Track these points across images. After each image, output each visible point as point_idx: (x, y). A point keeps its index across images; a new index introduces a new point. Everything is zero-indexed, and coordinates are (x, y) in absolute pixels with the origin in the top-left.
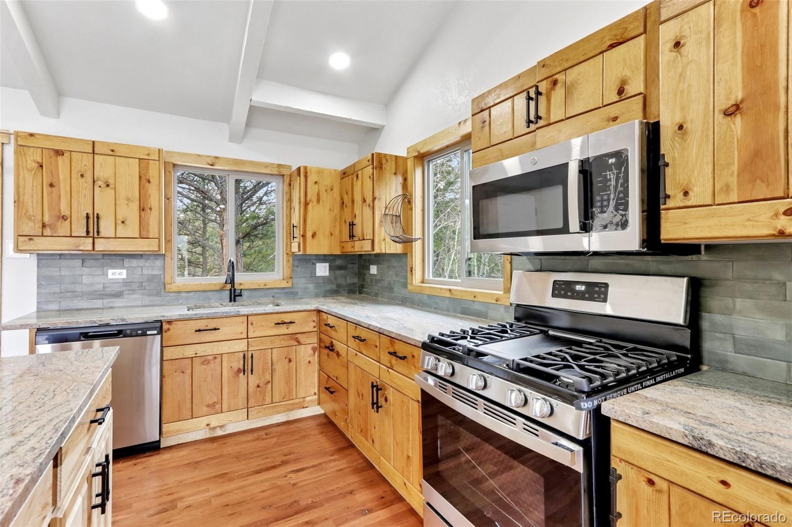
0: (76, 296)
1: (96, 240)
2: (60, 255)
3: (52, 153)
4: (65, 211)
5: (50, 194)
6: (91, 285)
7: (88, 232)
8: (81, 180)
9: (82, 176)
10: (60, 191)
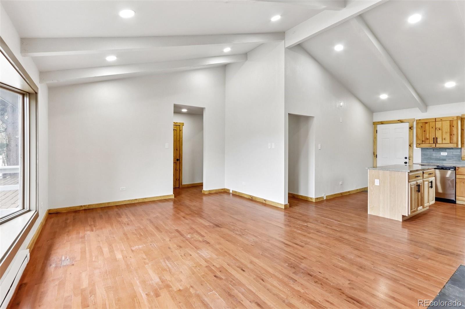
0: (432, 159)
1: (436, 144)
2: (427, 148)
3: (424, 123)
4: (428, 137)
5: (424, 133)
6: (435, 156)
7: (434, 142)
8: (432, 129)
9: (432, 128)
10: (426, 133)
